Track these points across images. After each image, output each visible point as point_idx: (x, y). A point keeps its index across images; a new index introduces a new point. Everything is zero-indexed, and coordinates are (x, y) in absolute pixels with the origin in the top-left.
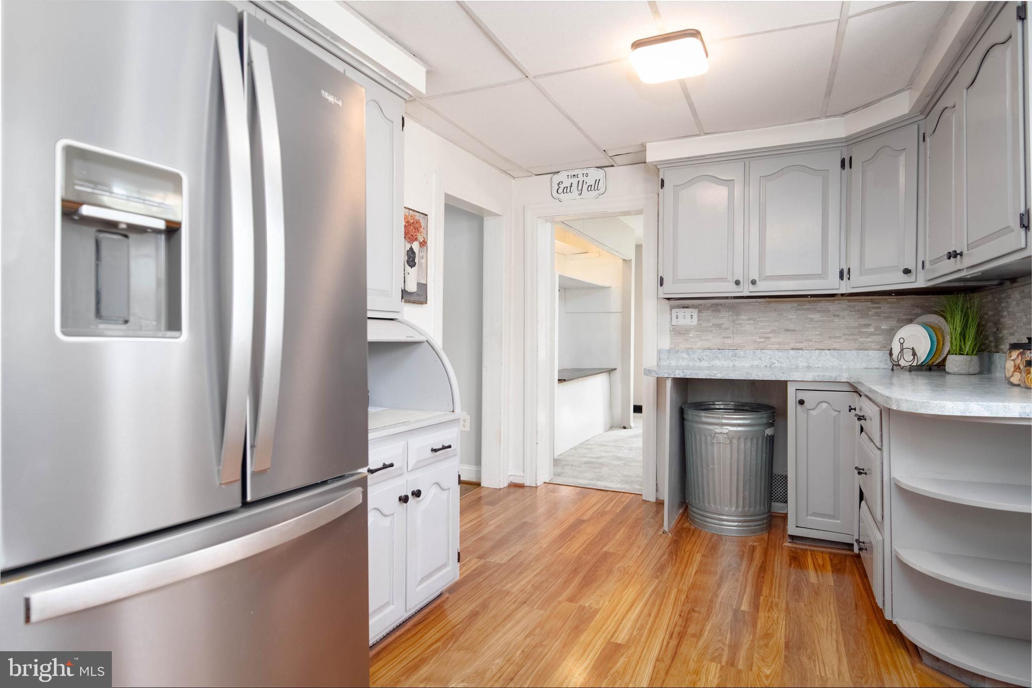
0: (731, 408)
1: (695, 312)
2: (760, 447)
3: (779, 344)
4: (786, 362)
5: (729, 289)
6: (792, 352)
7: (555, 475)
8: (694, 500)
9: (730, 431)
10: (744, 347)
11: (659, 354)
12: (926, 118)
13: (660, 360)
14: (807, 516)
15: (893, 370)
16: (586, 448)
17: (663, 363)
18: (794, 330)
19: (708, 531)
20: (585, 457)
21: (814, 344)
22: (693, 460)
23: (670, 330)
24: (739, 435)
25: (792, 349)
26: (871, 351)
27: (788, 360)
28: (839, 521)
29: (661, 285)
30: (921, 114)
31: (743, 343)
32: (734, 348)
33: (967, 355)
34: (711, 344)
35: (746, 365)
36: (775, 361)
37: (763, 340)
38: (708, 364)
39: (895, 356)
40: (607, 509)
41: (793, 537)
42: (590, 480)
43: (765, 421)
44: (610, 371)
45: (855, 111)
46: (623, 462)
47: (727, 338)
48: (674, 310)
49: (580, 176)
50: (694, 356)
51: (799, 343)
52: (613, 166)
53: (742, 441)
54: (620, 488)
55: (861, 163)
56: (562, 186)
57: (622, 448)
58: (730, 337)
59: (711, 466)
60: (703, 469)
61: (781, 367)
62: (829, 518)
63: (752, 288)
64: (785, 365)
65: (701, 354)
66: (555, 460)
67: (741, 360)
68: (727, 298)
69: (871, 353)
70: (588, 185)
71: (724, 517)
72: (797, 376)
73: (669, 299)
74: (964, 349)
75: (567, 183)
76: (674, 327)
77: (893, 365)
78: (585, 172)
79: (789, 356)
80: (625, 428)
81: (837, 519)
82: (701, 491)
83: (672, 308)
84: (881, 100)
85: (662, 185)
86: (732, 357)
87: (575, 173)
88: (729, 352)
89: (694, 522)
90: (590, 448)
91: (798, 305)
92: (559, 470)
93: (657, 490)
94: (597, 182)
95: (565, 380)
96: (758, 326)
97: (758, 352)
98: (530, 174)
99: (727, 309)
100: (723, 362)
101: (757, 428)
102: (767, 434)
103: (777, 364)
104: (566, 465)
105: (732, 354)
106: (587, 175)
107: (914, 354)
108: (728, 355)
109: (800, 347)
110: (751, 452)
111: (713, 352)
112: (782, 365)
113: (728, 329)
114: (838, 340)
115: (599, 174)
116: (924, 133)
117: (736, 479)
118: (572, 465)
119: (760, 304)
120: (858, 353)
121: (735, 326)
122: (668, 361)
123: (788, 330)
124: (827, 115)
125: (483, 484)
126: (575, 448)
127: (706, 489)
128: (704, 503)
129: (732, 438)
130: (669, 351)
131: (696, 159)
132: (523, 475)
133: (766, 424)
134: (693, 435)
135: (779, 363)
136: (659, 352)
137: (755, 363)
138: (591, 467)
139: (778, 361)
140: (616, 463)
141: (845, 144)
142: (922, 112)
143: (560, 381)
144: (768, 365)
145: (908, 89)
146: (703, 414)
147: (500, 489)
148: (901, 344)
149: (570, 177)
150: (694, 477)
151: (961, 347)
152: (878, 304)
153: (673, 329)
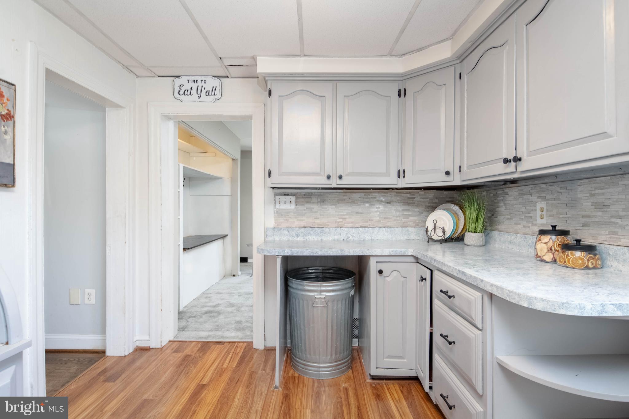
0: (320, 271)
1: (293, 198)
2: (347, 306)
3: (352, 223)
4: (357, 236)
5: (322, 182)
6: (361, 229)
7: (179, 330)
8: (297, 352)
9: (326, 296)
10: (329, 225)
11: (266, 232)
12: (461, 62)
13: (266, 236)
14: (384, 358)
15: (428, 242)
16: (206, 298)
17: (270, 239)
18: (362, 213)
19: (309, 377)
20: (206, 306)
21: (375, 223)
22: (296, 320)
23: (274, 212)
24: (333, 298)
25: (361, 227)
26: (410, 228)
27: (358, 235)
28: (405, 360)
29: (270, 176)
30: (458, 59)
31: (328, 223)
32: (322, 227)
33: (479, 232)
34: (305, 223)
35: (330, 239)
36: (350, 236)
37: (341, 220)
38: (303, 239)
39: (429, 233)
40: (225, 366)
41: (373, 378)
42: (209, 331)
43: (350, 285)
44: (223, 237)
45: (410, 53)
46: (236, 308)
47: (316, 218)
48: (277, 197)
49: (199, 82)
50: (293, 233)
51: (365, 222)
52: (228, 77)
53: (335, 302)
54: (234, 337)
55: (413, 93)
56: (183, 89)
57: (233, 294)
58: (318, 218)
59: (312, 325)
60: (305, 327)
61: (354, 240)
62: (399, 359)
63: (339, 182)
64: (356, 239)
65: (298, 231)
66: (180, 313)
67: (327, 235)
68: (316, 188)
69: (410, 229)
70: (206, 90)
71: (322, 365)
72: (378, 252)
73: (273, 188)
74: (477, 228)
75: (187, 86)
76: (277, 210)
77: (429, 239)
78: (203, 79)
79: (359, 232)
80: (234, 276)
81: (404, 359)
82: (303, 346)
83: (276, 195)
84: (430, 46)
85: (270, 94)
86: (320, 233)
87: (195, 79)
88: (318, 229)
89: (298, 370)
90: (209, 297)
91: (365, 195)
92: (183, 323)
93: (265, 340)
94: (214, 88)
95: (189, 249)
96: (338, 210)
97: (338, 229)
98: (154, 75)
99: (317, 197)
100: (314, 237)
101: (345, 292)
102: (351, 295)
103: (351, 238)
104: (190, 317)
105: (320, 231)
106: (205, 82)
107: (444, 231)
108: (317, 232)
109: (366, 225)
110: (341, 311)
111: (307, 230)
112: (355, 239)
113: (316, 212)
114: (389, 220)
115: (216, 82)
116: (460, 73)
117: (331, 334)
118: (194, 317)
119: (339, 194)
120: (402, 229)
121: (322, 210)
122: (273, 237)
123: (357, 213)
124: (392, 54)
125: (107, 354)
126: (198, 299)
127: (307, 343)
128: (306, 354)
129: (328, 302)
130: (274, 229)
131: (297, 75)
132: (148, 338)
133: (351, 287)
134: (297, 300)
135: (352, 237)
136: (266, 230)
137: (336, 237)
138: (210, 316)
139: (352, 235)
140: (230, 309)
141: (401, 79)
142: (459, 58)
143: (185, 249)
144: (345, 239)
145: (450, 39)
146: (305, 283)
147: (125, 356)
148: (434, 224)
149: (190, 81)
150: (297, 334)
151: (475, 228)
152: (414, 195)
153: (277, 212)
